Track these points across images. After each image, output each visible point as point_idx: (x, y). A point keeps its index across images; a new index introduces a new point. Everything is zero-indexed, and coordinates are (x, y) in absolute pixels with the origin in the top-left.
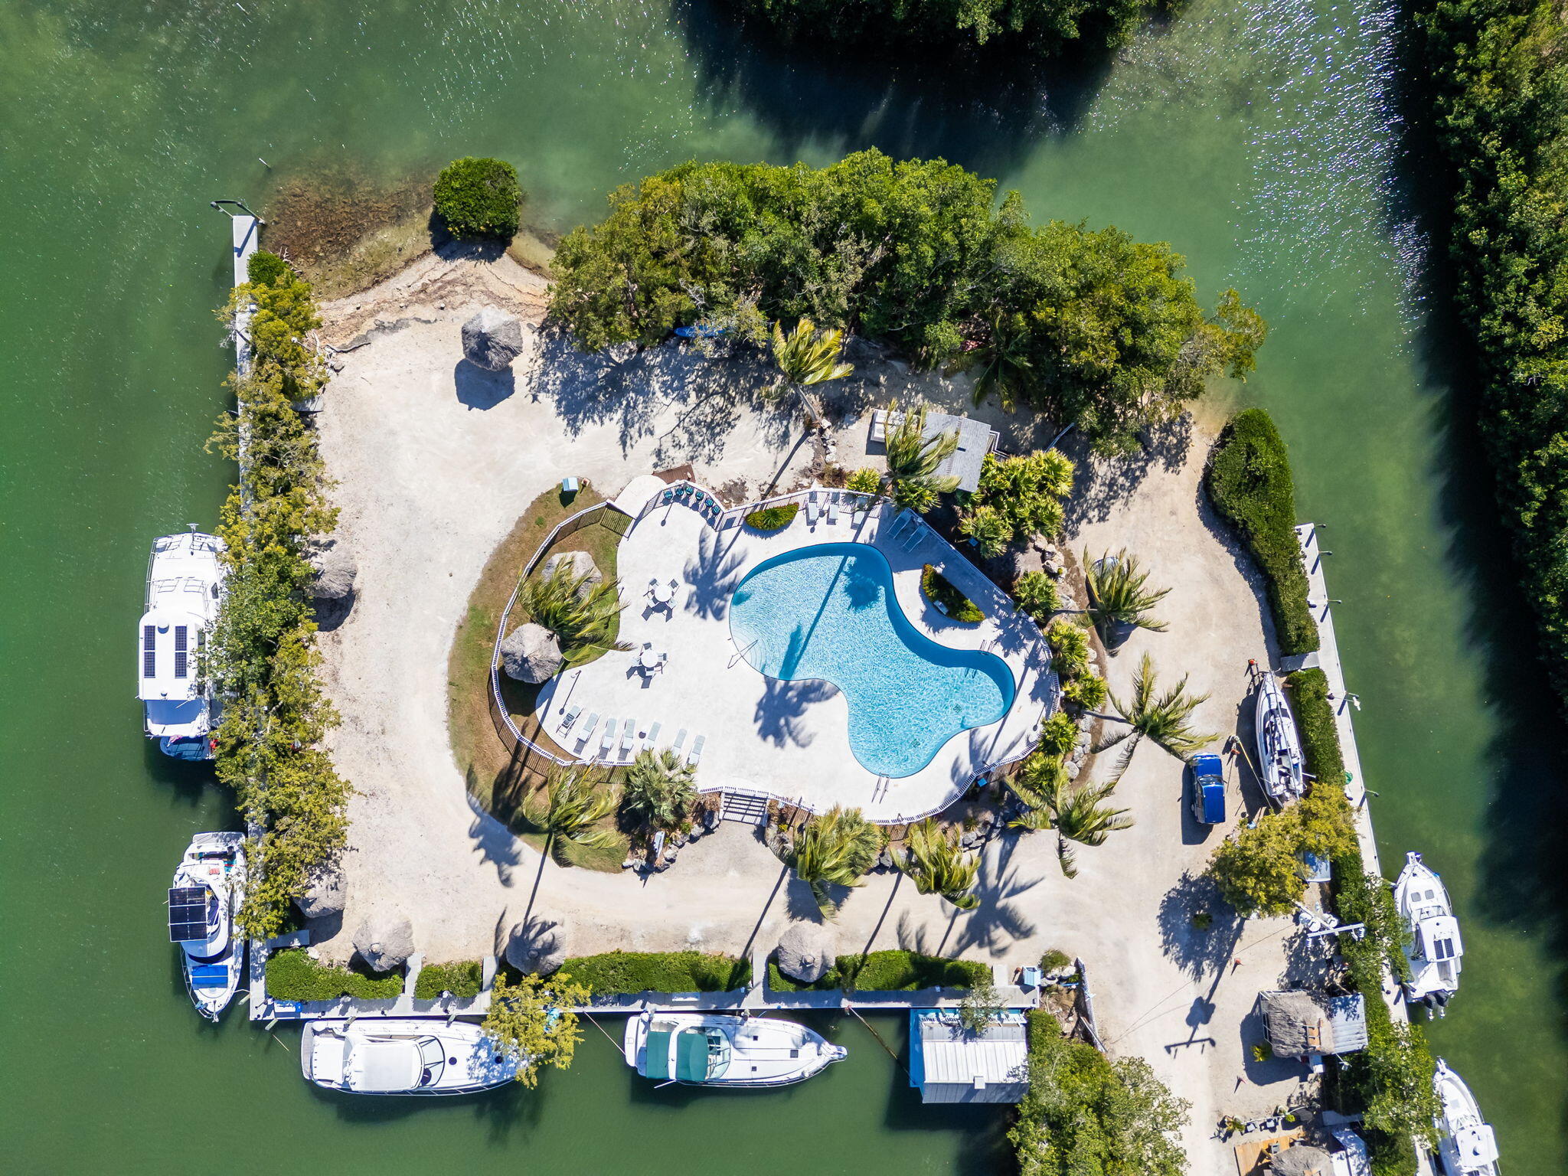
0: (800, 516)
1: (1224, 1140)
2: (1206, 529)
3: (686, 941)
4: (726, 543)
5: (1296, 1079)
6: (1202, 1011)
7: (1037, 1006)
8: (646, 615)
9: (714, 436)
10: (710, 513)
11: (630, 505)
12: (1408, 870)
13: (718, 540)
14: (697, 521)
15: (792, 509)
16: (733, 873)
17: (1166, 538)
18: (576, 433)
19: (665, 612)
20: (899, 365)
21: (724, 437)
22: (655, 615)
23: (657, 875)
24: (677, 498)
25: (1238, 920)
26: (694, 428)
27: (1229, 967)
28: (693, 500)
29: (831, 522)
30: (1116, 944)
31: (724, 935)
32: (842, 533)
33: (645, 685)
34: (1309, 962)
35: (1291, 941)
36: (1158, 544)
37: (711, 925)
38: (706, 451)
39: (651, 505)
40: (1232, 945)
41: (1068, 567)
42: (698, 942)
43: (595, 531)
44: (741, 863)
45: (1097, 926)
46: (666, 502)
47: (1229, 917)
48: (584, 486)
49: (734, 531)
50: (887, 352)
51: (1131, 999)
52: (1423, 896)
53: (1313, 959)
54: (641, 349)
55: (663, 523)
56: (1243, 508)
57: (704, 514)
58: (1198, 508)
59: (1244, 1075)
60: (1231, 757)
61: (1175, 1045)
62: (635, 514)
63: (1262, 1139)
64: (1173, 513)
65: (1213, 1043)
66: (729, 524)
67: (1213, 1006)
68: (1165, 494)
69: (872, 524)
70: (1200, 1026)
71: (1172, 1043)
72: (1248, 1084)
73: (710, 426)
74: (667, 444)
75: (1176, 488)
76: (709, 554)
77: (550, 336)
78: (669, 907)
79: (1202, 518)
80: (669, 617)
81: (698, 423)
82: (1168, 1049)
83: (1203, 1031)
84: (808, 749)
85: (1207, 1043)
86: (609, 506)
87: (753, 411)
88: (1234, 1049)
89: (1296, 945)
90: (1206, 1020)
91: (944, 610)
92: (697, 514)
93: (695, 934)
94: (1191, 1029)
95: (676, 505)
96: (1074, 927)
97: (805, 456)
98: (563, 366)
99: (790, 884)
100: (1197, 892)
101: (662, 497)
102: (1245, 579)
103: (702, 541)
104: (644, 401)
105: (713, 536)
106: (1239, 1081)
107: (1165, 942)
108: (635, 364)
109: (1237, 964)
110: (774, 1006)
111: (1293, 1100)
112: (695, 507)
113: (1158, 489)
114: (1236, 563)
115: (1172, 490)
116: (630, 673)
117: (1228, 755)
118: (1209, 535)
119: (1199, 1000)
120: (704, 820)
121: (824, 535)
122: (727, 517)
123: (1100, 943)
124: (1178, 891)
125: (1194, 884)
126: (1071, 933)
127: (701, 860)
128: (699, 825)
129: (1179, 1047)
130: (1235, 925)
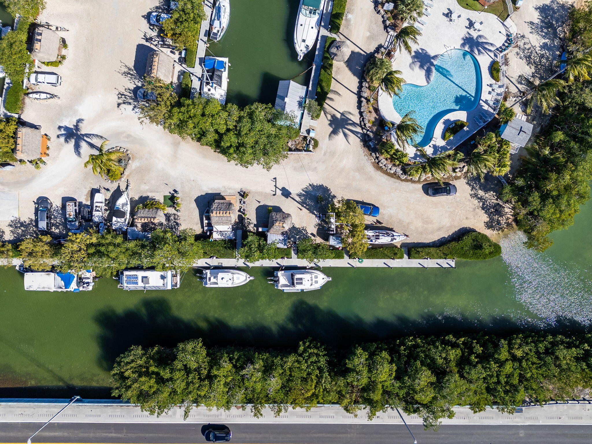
0: (494, 82)
1: (239, 193)
2: (459, 229)
3: (348, 12)
4: (489, 53)
5: (256, 223)
6: (286, 193)
7: (301, 134)
8: (468, 19)
9: (526, 57)
10: (501, 50)
11: (508, 22)
12: (325, 277)
13: (490, 51)
14: (499, 44)
15: (497, 79)
16: (368, 34)
17: (458, 214)
18: (535, 9)
19: (468, 26)
20: (538, 129)
21: (525, 61)
22: (468, 22)
23: (373, 7)
24: (508, 39)
25: (316, 213)
26: (530, 51)
27: (300, 206)
28: (506, 44)
29: (490, 93)
30: (316, 168)
31: (347, 26)
32: (485, 96)
33: (444, 14)
34: (297, 236)
35: (305, 230)
36: (457, 211)
37: (352, 22)
38: (521, 53)
39: (507, 29)
40: (308, 209)
41: (454, 177)
42: (346, 17)
43: (501, 8)
44: (371, 38)
45: (323, 162)
46: (507, 35)
47: (318, 210)
48: (517, 8)
49: (493, 57)
50: (544, 126)
51: (295, 169)
52: (316, 280)
53: (297, 237)
54: (560, 38)
55: (500, 32)
56: (468, 240)
57: (501, 47)
58: (467, 227)
59: (261, 204)
60: (375, 222)
61: (276, 181)
62: (505, 23)
63: (237, 206)
64: (467, 218)
65: (274, 195)
66: (496, 56)
67: (287, 198)
68: (474, 216)
69: (486, 107)
70: (281, 192)
71: (277, 180)
72: (258, 205)
73: (529, 57)
74: (526, 40)
75: (476, 221)
76: (487, 46)
77: (569, 8)
78: (361, 9)
79: (463, 228)
80: (467, 27)
81: (531, 52)
82: (275, 178)
83: (279, 192)
84: (409, 68)
85: (274, 193)
86: (508, 15)
87: (533, 73)
88: (271, 202)
89: (304, 232)
90: (283, 194)
91: (451, 127)
92: (501, 45)
93: (350, 16)
94: (281, 189)
95: (505, 38)
96: (325, 154)
97: (513, 90)
98: (558, 10)
99: (360, 54)
100: (329, 201)
101: (509, 34)
102: (439, 240)
103: (492, 44)
104: (542, 35)
105: (493, 49)
106: (259, 202)
107: (314, 186)
108: (555, 35)
109: (301, 209)
110: (319, 38)
111: (249, 220)
112: (504, 45)
113: (477, 214)
114: (444, 237)
115: (475, 219)
116: (449, 9)
117: (375, 221)
118: (457, 229)
119: (291, 194)
120: (391, 26)
121: (485, 89)
122: (498, 55)
123: (317, 162)
124: (330, 194)
125: (332, 200)
126: (323, 153)
127: (376, 23)
128: (389, 24)
129: (275, 183)
130: (315, 212)
